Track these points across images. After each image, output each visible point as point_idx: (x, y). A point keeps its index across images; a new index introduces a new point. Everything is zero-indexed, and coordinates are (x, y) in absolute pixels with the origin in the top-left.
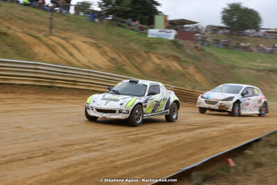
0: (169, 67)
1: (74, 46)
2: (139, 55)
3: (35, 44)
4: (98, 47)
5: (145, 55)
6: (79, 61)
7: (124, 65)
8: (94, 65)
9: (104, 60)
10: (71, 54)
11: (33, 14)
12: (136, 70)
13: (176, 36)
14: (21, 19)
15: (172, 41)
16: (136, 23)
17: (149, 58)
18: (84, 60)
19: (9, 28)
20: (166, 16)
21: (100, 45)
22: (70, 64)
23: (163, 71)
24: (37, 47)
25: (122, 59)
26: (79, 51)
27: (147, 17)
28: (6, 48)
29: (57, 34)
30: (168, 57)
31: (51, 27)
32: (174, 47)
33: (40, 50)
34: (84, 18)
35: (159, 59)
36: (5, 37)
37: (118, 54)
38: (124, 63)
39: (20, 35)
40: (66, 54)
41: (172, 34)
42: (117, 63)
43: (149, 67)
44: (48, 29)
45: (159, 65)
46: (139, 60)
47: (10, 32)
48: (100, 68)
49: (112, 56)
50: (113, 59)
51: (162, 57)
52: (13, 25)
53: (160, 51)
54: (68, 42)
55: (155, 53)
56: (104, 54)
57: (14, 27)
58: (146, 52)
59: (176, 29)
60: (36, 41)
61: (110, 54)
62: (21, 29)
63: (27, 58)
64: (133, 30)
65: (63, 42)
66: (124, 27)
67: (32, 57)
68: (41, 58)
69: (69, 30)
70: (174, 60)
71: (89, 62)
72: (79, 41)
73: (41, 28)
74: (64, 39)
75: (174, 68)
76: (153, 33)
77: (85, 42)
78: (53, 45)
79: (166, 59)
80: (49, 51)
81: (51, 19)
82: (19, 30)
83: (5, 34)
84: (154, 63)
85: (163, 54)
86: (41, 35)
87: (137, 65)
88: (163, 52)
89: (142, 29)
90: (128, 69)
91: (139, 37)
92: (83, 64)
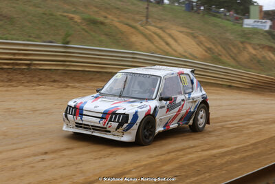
0: (264, 57)
1: (170, 35)
2: (234, 46)
3: (132, 33)
4: (195, 37)
5: (241, 45)
6: (176, 51)
7: (220, 55)
8: (191, 54)
9: (201, 50)
10: (167, 44)
11: (129, 4)
12: (232, 60)
13: (271, 27)
14: (118, 8)
15: (267, 31)
16: (231, 13)
17: (245, 48)
18: (180, 50)
19: (106, 17)
20: (261, 7)
21: (197, 34)
22: (167, 54)
23: (259, 61)
24: (134, 36)
25: (218, 49)
26: (176, 40)
27: (242, 7)
28: (103, 38)
29: (153, 24)
30: (263, 47)
31: (147, 17)
32: (270, 37)
33: (137, 39)
34: (179, 8)
35: (255, 49)
36: (102, 27)
37: (214, 43)
38: (220, 53)
39: (117, 24)
40: (163, 43)
41: (267, 25)
42: (213, 53)
43: (244, 57)
44: (144, 19)
45: (255, 55)
46: (235, 51)
47: (106, 21)
48: (196, 58)
49: (208, 46)
50: (210, 49)
51: (258, 47)
52: (110, 15)
53: (256, 41)
54: (164, 31)
55: (250, 44)
56: (200, 43)
57: (110, 17)
58: (242, 43)
59: (271, 20)
60: (133, 30)
61: (206, 44)
62: (118, 18)
63: (124, 47)
64: (228, 20)
65: (159, 31)
66: (219, 18)
67: (129, 46)
68: (139, 47)
69: (165, 19)
70: (269, 50)
71: (185, 52)
72: (175, 31)
73: (137, 17)
74: (161, 28)
75: (269, 59)
76: (248, 23)
77: (182, 32)
78: (150, 35)
79: (261, 50)
80: (146, 40)
81: (147, 8)
82: (116, 19)
83: (102, 23)
84: (250, 53)
85: (259, 45)
86: (138, 25)
87: (233, 55)
88: (258, 42)
89: (237, 19)
90: (224, 59)
91: (234, 27)
92: (180, 54)
